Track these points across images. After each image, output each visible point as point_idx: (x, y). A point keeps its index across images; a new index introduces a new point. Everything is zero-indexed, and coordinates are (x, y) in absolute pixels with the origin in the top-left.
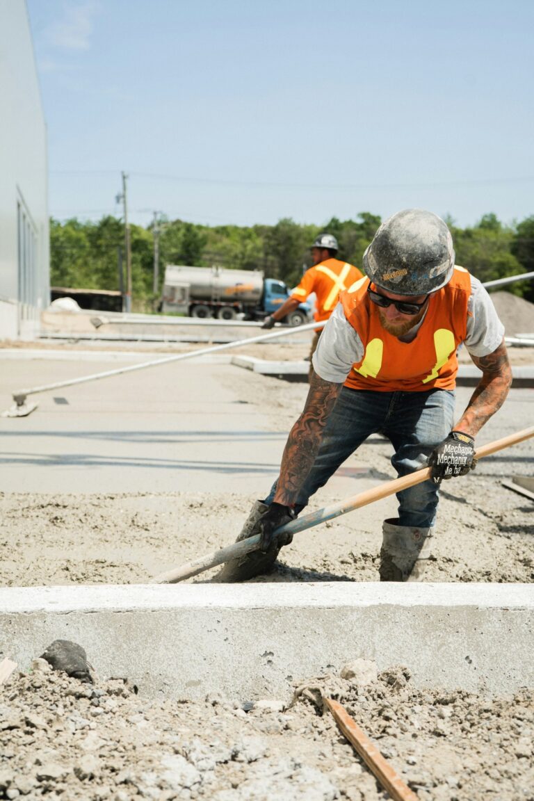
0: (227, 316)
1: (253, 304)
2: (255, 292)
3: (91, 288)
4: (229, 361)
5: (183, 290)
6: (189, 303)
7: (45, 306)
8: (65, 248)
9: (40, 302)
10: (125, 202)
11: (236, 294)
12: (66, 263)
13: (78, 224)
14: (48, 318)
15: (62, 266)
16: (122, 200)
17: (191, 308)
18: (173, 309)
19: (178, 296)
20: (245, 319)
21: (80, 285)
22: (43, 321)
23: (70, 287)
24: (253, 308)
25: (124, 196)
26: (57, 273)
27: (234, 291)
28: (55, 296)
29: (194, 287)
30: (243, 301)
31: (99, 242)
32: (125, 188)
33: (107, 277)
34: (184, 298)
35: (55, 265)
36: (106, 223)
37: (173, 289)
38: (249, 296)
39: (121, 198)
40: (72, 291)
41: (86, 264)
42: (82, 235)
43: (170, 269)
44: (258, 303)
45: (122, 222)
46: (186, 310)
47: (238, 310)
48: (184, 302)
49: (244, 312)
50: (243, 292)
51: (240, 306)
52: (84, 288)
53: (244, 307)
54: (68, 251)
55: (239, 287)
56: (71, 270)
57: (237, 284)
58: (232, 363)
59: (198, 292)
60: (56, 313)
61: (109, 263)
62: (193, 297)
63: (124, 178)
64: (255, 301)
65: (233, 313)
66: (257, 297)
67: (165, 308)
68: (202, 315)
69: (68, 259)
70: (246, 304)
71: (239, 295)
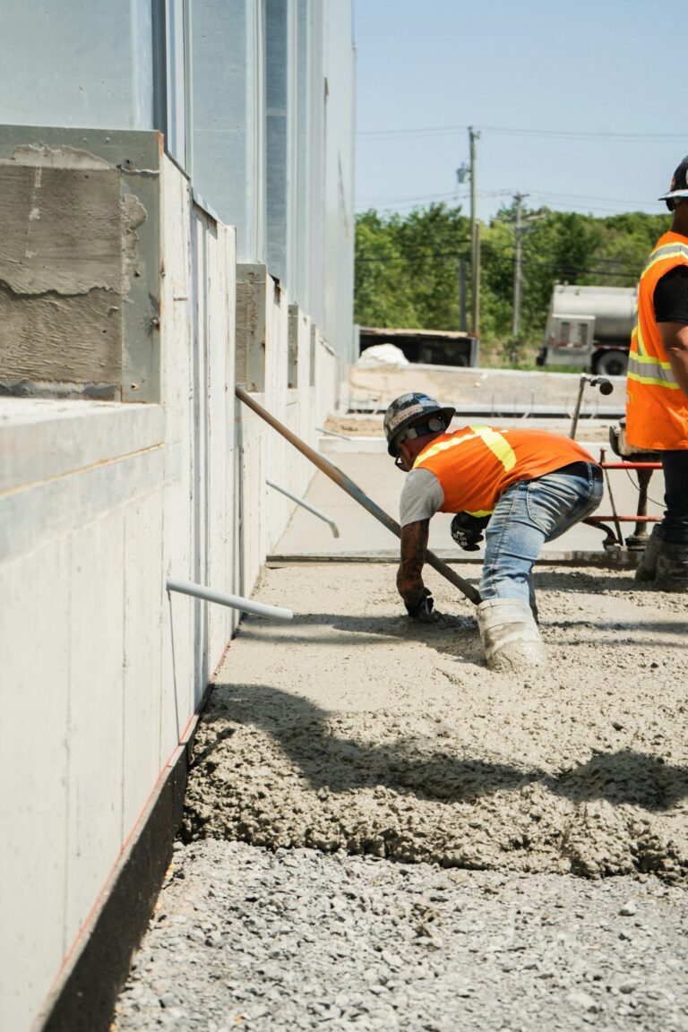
5: (583, 326)
6: (594, 349)
7: (352, 361)
10: (471, 179)
13: (378, 223)
14: (360, 378)
16: (468, 176)
17: (596, 358)
18: (565, 360)
19: (574, 337)
21: (396, 322)
22: (352, 384)
23: (383, 325)
25: (471, 171)
29: (601, 320)
32: (472, 156)
33: (433, 307)
34: (584, 341)
36: (435, 216)
37: (566, 325)
39: (466, 174)
40: (389, 332)
43: (561, 292)
46: (587, 361)
48: (585, 348)
54: (372, 266)
59: (609, 330)
60: (372, 370)
61: (439, 284)
62: (600, 339)
63: (472, 137)
67: (551, 359)
68: (615, 369)
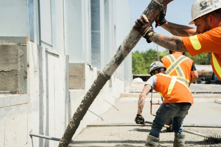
0: (199, 82)
1: (209, 78)
2: (210, 73)
3: (146, 74)
4: (214, 101)
7: (131, 81)
8: (136, 60)
9: (129, 79)
11: (202, 74)
12: (136, 65)
13: (139, 53)
14: (133, 85)
15: (135, 67)
20: (206, 83)
21: (142, 73)
22: (131, 87)
23: (139, 74)
24: (209, 79)
26: (133, 69)
27: (202, 73)
28: (134, 77)
30: (205, 76)
31: (148, 58)
35: (133, 67)
36: (150, 51)
38: (208, 74)
41: (142, 66)
42: (141, 56)
44: (211, 77)
45: (156, 50)
47: (203, 80)
49: (205, 81)
50: (205, 73)
51: (204, 78)
52: (143, 74)
53: (205, 79)
55: (203, 71)
56: (138, 68)
57: (203, 70)
58: (215, 102)
60: (135, 83)
64: (210, 76)
65: (201, 81)
66: (211, 75)
69: (137, 64)
70: (206, 78)
71: (204, 74)
